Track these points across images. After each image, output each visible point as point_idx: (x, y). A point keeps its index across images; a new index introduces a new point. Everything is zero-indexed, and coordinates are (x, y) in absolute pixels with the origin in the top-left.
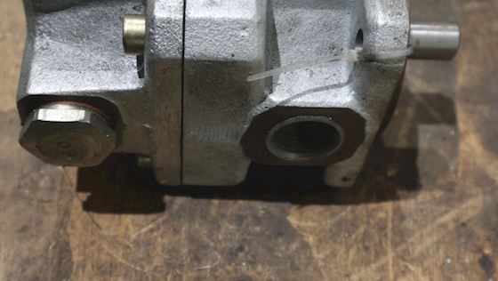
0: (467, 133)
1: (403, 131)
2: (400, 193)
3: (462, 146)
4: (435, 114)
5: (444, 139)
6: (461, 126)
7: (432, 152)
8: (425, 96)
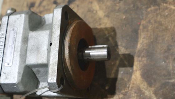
0: (136, 71)
1: (114, 71)
2: (108, 96)
3: (133, 77)
4: (126, 63)
5: (127, 74)
6: (135, 67)
7: (122, 79)
8: (124, 55)
